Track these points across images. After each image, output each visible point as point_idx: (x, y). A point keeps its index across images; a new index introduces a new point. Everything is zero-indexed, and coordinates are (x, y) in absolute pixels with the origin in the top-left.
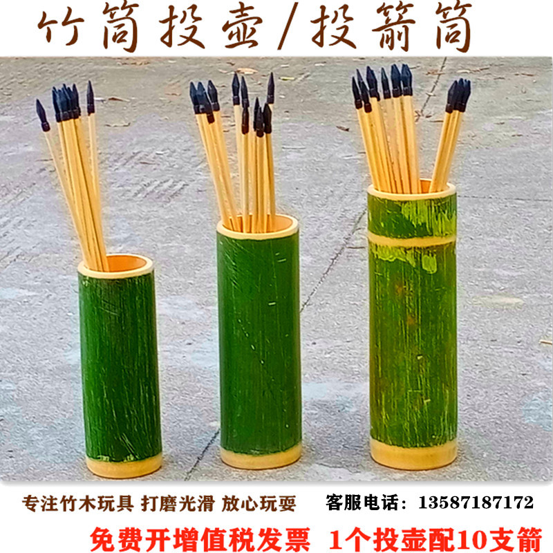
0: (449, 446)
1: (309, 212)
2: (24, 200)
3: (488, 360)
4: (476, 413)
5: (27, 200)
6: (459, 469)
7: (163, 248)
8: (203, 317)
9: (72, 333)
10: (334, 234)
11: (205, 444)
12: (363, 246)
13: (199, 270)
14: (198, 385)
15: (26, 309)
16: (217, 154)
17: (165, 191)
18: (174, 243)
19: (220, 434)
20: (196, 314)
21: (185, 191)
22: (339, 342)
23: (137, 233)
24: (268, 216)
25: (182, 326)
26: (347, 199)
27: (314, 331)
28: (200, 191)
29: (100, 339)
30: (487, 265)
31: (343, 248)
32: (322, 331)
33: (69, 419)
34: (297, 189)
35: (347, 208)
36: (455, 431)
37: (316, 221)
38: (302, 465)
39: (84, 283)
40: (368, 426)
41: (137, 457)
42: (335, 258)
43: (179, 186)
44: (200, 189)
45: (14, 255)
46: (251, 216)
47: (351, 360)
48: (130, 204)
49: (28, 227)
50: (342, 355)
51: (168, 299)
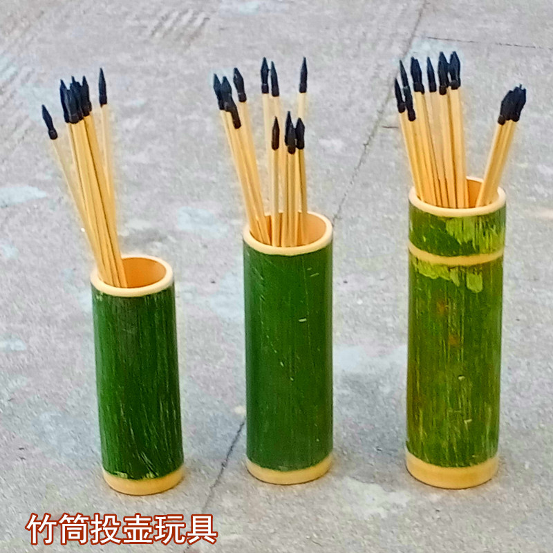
0: (490, 463)
1: (340, 67)
2: (32, 39)
3: (531, 312)
4: (518, 398)
5: (35, 39)
6: (501, 488)
7: (183, 123)
8: (227, 237)
9: (86, 260)
10: (368, 104)
11: (229, 444)
12: (396, 126)
13: (221, 160)
14: (222, 347)
15: (36, 221)
17: (185, 28)
18: (194, 116)
19: (245, 426)
20: (219, 231)
21: (206, 30)
22: (371, 280)
23: (155, 98)
25: (203, 251)
26: (380, 48)
27: (345, 261)
28: (222, 29)
30: (530, 157)
31: (376, 127)
32: (354, 262)
33: (84, 398)
34: (327, 28)
35: (380, 62)
36: (495, 446)
37: (347, 83)
38: (333, 478)
41: (157, 474)
42: (368, 144)
43: (199, 22)
44: (222, 26)
45: (22, 130)
47: (385, 309)
48: (147, 50)
49: (38, 83)
50: (375, 302)
51: (190, 208)
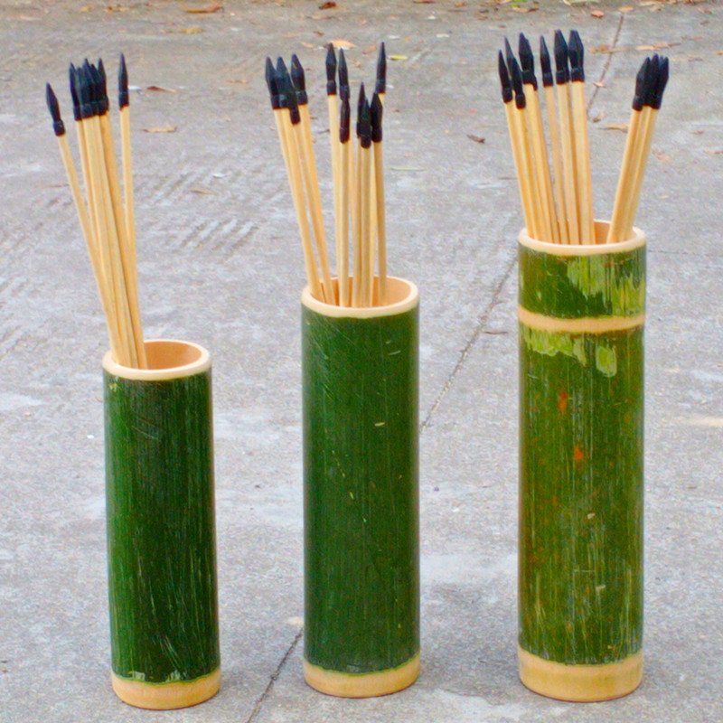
0: (630, 663)
1: (430, 274)
2: (28, 250)
3: (686, 520)
4: (669, 608)
5: (32, 250)
6: (645, 701)
7: (223, 329)
8: (279, 444)
9: (92, 467)
10: (466, 309)
11: (281, 654)
12: (505, 330)
13: (272, 367)
14: (272, 556)
15: (29, 428)
16: (303, 178)
17: (226, 237)
18: (237, 323)
19: (303, 638)
20: (270, 438)
21: (254, 239)
22: (472, 488)
23: (186, 305)
24: (375, 279)
25: (248, 459)
26: (482, 254)
27: (436, 468)
28: (275, 238)
29: (134, 480)
30: (682, 362)
31: (477, 334)
32: (447, 469)
33: (89, 609)
34: (412, 236)
35: (482, 268)
36: (639, 638)
37: (439, 289)
38: (420, 691)
39: (111, 387)
40: (514, 627)
41: (185, 674)
42: (466, 350)
43: (245, 230)
44: (275, 235)
45: (12, 340)
46: (351, 279)
47: (490, 517)
48: (177, 259)
49: (33, 293)
50: (476, 510)
51: (229, 414)
